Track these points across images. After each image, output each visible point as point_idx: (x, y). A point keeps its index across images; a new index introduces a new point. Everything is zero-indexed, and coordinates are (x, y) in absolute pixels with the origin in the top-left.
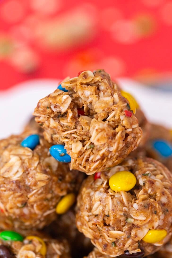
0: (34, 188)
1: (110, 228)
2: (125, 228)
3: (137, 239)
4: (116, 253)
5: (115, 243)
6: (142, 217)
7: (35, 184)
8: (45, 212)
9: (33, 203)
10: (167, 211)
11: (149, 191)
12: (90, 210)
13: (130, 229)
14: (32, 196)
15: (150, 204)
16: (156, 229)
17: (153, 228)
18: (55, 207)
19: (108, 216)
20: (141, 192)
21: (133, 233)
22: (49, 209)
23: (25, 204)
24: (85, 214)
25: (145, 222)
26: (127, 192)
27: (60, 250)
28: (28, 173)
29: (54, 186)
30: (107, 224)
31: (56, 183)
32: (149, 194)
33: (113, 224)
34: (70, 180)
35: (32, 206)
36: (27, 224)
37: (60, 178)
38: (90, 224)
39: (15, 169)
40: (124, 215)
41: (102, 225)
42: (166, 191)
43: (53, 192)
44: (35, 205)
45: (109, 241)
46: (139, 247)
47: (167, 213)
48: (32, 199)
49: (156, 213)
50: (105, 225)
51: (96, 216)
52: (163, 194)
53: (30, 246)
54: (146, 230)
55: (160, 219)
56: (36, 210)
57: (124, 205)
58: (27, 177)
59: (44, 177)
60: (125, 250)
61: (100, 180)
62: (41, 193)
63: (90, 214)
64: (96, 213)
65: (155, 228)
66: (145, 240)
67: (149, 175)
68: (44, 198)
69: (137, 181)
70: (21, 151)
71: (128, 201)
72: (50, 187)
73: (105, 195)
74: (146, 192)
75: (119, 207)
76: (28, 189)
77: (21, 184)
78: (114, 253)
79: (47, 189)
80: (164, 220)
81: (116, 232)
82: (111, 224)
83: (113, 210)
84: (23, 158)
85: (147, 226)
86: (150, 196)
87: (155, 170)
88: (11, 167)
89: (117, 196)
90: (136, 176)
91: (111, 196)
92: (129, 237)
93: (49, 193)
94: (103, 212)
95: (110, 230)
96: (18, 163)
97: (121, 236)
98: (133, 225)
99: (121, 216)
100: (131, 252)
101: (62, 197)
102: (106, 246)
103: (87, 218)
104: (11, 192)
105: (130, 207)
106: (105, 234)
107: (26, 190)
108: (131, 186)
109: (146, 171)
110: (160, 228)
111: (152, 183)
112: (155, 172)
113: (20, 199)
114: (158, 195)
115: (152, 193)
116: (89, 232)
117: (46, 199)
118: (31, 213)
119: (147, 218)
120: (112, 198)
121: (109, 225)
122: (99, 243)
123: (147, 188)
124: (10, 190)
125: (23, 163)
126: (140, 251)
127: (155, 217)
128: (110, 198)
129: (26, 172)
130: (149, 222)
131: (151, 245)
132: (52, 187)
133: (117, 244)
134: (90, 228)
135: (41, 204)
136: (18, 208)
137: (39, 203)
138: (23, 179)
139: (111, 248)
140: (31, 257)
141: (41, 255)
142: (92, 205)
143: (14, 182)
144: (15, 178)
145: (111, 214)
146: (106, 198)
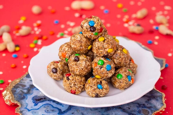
2: (103, 49)
3: (106, 51)
5: (101, 53)
6: (106, 46)
7: (83, 41)
8: (85, 48)
10: (112, 44)
11: (108, 40)
12: (95, 47)
13: (104, 49)
15: (108, 43)
19: (99, 47)
20: (106, 41)
21: (105, 50)
23: (81, 46)
34: (91, 41)
35: (83, 46)
36: (81, 51)
37: (89, 40)
38: (95, 50)
39: (79, 38)
40: (103, 46)
42: (112, 40)
46: (107, 53)
48: (83, 44)
49: (110, 45)
50: (99, 49)
51: (97, 47)
52: (111, 41)
53: (82, 56)
54: (108, 49)
56: (84, 48)
57: (102, 44)
59: (85, 39)
61: (97, 40)
64: (96, 47)
66: (108, 52)
69: (105, 39)
70: (80, 34)
71: (103, 43)
73: (98, 42)
74: (107, 40)
75: (101, 44)
76: (82, 42)
79: (86, 42)
80: (112, 46)
81: (101, 50)
86: (108, 41)
87: (109, 36)
88: (78, 38)
89: (100, 42)
94: (98, 46)
96: (79, 37)
98: (105, 48)
100: (105, 55)
101: (89, 45)
102: (99, 54)
103: (95, 49)
106: (99, 51)
108: (104, 40)
110: (111, 48)
111: (108, 38)
114: (110, 41)
118: (82, 48)
119: (108, 46)
121: (100, 49)
124: (78, 42)
125: (80, 36)
127: (110, 46)
131: (110, 53)
135: (85, 46)
136: (80, 47)
138: (80, 40)
139: (101, 54)
140: (83, 58)
141: (85, 58)
142: (95, 45)
143: (79, 41)
144: (79, 40)
145: (100, 46)
146: (98, 43)
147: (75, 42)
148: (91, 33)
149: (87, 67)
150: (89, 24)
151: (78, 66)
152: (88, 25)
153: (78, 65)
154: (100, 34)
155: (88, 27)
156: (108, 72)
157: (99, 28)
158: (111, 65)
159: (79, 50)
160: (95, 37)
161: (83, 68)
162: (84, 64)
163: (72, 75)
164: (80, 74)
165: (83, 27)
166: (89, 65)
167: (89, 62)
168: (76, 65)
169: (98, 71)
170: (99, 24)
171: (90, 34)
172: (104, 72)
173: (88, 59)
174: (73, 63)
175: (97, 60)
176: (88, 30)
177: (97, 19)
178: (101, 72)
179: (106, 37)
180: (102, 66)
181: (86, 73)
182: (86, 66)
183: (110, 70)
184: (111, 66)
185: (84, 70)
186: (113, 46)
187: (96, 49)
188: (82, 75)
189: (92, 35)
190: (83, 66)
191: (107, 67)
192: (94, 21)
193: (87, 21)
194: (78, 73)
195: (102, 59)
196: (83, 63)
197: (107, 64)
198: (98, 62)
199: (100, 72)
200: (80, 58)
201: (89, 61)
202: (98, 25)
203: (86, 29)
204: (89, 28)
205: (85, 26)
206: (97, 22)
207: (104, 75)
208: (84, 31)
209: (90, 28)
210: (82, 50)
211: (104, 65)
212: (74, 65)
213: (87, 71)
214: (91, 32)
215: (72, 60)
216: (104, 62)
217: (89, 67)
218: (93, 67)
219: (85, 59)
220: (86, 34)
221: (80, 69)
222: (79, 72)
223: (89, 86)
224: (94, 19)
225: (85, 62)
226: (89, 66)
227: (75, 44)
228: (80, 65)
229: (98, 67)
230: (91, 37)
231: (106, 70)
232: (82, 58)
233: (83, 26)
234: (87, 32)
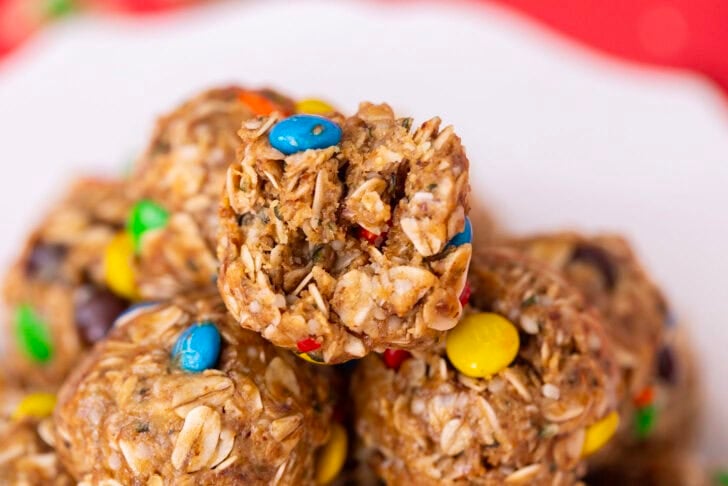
0: (279, 462)
1: (503, 471)
2: (541, 452)
6: (574, 411)
7: (278, 452)
12: (432, 447)
15: (578, 370)
20: (545, 350)
24: (424, 465)
25: (583, 417)
26: (511, 365)
28: (249, 434)
30: (495, 463)
32: (562, 347)
33: (510, 460)
38: (449, 482)
39: (210, 441)
40: (533, 424)
41: (482, 471)
50: (489, 467)
51: (456, 457)
54: (580, 435)
58: (249, 445)
59: (288, 424)
62: (295, 465)
63: (437, 457)
64: (455, 449)
65: (600, 417)
67: (536, 299)
69: (519, 327)
71: (527, 386)
73: (463, 399)
74: (553, 345)
76: (265, 475)
77: (245, 468)
81: (523, 474)
82: (504, 461)
83: (504, 426)
88: (199, 440)
89: (494, 387)
91: (481, 394)
94: (476, 440)
95: (505, 476)
96: (213, 423)
97: (534, 475)
98: (556, 437)
99: (527, 431)
103: (434, 473)
105: (538, 399)
107: (259, 478)
108: (513, 348)
115: (567, 341)
119: (585, 404)
121: (500, 465)
123: (551, 334)
125: (222, 413)
128: (482, 400)
129: (241, 431)
138: (241, 455)
144: (222, 461)
145: (505, 438)
146: (472, 404)
187: (456, 480)
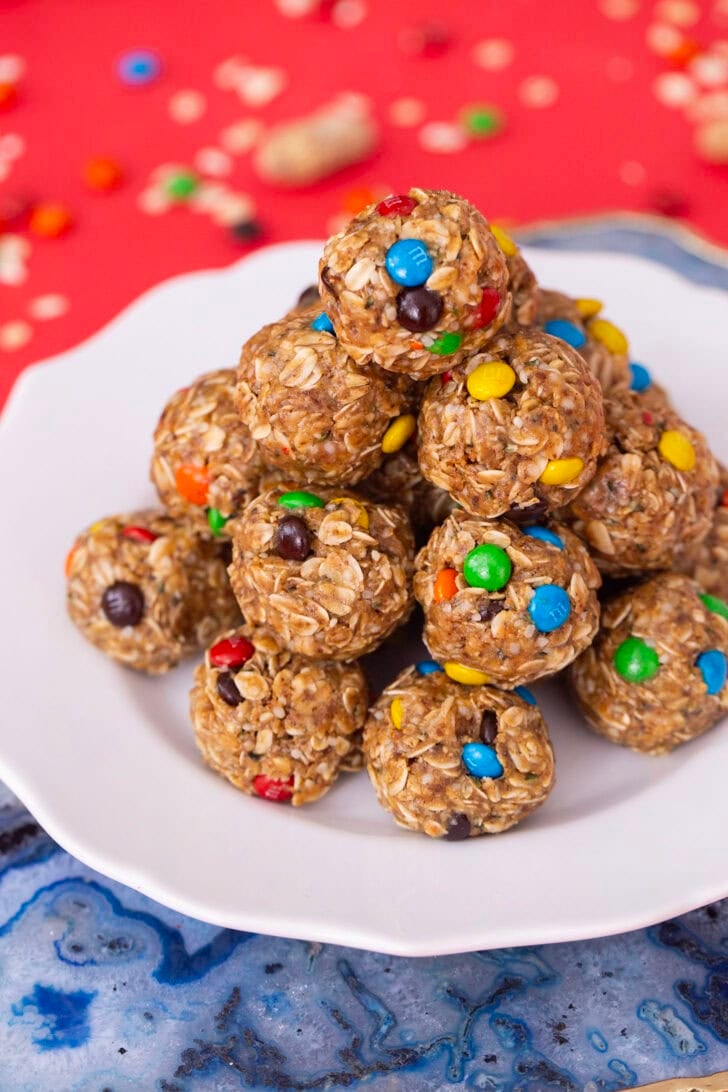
0: (344, 402)
1: (478, 467)
2: (506, 464)
3: (528, 481)
4: (496, 511)
5: (490, 492)
6: (531, 441)
7: (346, 395)
8: (362, 449)
9: (342, 431)
10: (577, 423)
11: (540, 392)
12: (440, 439)
13: (515, 464)
14: (340, 417)
15: (542, 415)
16: (560, 458)
17: (555, 456)
18: (380, 439)
19: (471, 446)
20: (525, 395)
21: (521, 470)
22: (371, 445)
23: (328, 434)
24: (431, 449)
25: (539, 448)
26: (501, 398)
27: (393, 519)
28: (332, 377)
29: (379, 399)
30: (473, 460)
31: (382, 394)
32: (541, 398)
33: (482, 460)
34: (405, 388)
35: (341, 437)
36: (331, 473)
37: (389, 382)
38: (443, 464)
39: (306, 372)
40: (500, 440)
41: (464, 463)
42: (572, 388)
43: (376, 411)
44: (347, 435)
45: (480, 491)
46: (536, 494)
47: (578, 427)
48: (341, 423)
49: (555, 429)
50: (469, 462)
51: (452, 448)
52: (565, 393)
53: (339, 513)
54: (542, 463)
55: (564, 440)
56: (347, 444)
57: (495, 422)
58: (330, 383)
59: (359, 380)
60: (511, 503)
61: (451, 383)
62: (357, 411)
63: (441, 446)
64: (451, 442)
65: (558, 456)
66: (544, 480)
67: (537, 363)
68: (362, 420)
69: (517, 375)
70: (314, 338)
71: (505, 415)
72: (371, 399)
73: (462, 410)
74: (533, 394)
75: (489, 428)
76: (333, 406)
77: (321, 396)
78: (491, 510)
79: (367, 404)
80: (573, 441)
81: (490, 473)
82: (479, 460)
83: (478, 434)
84: (320, 349)
85: (544, 454)
86: (543, 401)
87: (548, 353)
88: (298, 368)
89: (483, 407)
90: (513, 368)
91: (473, 409)
92: (514, 479)
93: (368, 411)
94: (462, 439)
95: (478, 471)
96: (312, 359)
97: (500, 478)
98: (519, 456)
99: (495, 443)
100: (522, 506)
101: (393, 421)
102: (475, 500)
103: (436, 456)
104: (303, 413)
105: (509, 425)
106: (471, 479)
107: (329, 407)
108: (506, 387)
109: (530, 357)
110: (568, 455)
111: (543, 377)
112: (548, 357)
113: (319, 424)
114: (557, 397)
115: (545, 395)
116: (444, 480)
117: (365, 423)
118: (338, 451)
119: (541, 439)
120: (475, 414)
121: (476, 463)
122: (463, 496)
123: (534, 387)
124: (300, 408)
125: (320, 358)
126: (538, 501)
127: (556, 436)
128: (471, 413)
129: (328, 374)
130: (545, 448)
131: (557, 488)
132: (375, 400)
133: (496, 494)
134: (443, 471)
135: (356, 433)
136: (315, 441)
137: (353, 430)
138: (322, 387)
139: (486, 503)
140: (345, 533)
141: (362, 529)
142: (441, 430)
143: (307, 393)
144: (308, 386)
145: (477, 442)
146: (465, 414)
147: (279, 405)
148: (403, 340)
149: (380, 605)
150: (386, 268)
151: (310, 594)
152: (380, 279)
153: (303, 591)
154: (478, 342)
155: (380, 296)
156: (543, 642)
157: (472, 297)
158: (567, 584)
159: (311, 464)
160: (437, 367)
161: (349, 616)
162: (353, 579)
163: (258, 658)
164: (320, 651)
165: (339, 287)
166: (391, 588)
167: (391, 556)
168: (294, 588)
169: (464, 639)
170: (473, 265)
171: (399, 350)
172: (514, 648)
173: (387, 534)
174: (264, 575)
175: (453, 546)
176: (378, 319)
177: (455, 226)
178: (492, 643)
179: (528, 364)
180: (496, 596)
181: (368, 646)
182: (368, 595)
183: (561, 629)
184: (572, 591)
185: (352, 626)
186: (585, 437)
187: (448, 464)
188: (339, 657)
189: (412, 350)
190: (348, 594)
191: (533, 608)
192: (427, 246)
193: (369, 243)
194: (304, 644)
195: (499, 537)
196: (347, 575)
197: (538, 580)
198: (462, 566)
199: (485, 645)
200: (320, 534)
201: (396, 547)
202: (459, 273)
203: (367, 306)
204: (389, 300)
205: (358, 287)
206: (451, 256)
207: (516, 664)
208: (352, 325)
209: (398, 300)
210: (339, 461)
211: (511, 589)
212: (271, 591)
213: (375, 629)
214: (404, 333)
215: (255, 545)
216: (513, 565)
217: (398, 600)
218: (428, 603)
219: (364, 542)
220: (363, 346)
221: (321, 621)
222: (316, 641)
223: (397, 756)
224: (429, 223)
225: (360, 561)
226: (397, 589)
227: (281, 422)
228: (322, 588)
229: (466, 606)
230: (405, 363)
231: (528, 631)
232: (336, 532)
233: (338, 278)
234: (374, 332)
